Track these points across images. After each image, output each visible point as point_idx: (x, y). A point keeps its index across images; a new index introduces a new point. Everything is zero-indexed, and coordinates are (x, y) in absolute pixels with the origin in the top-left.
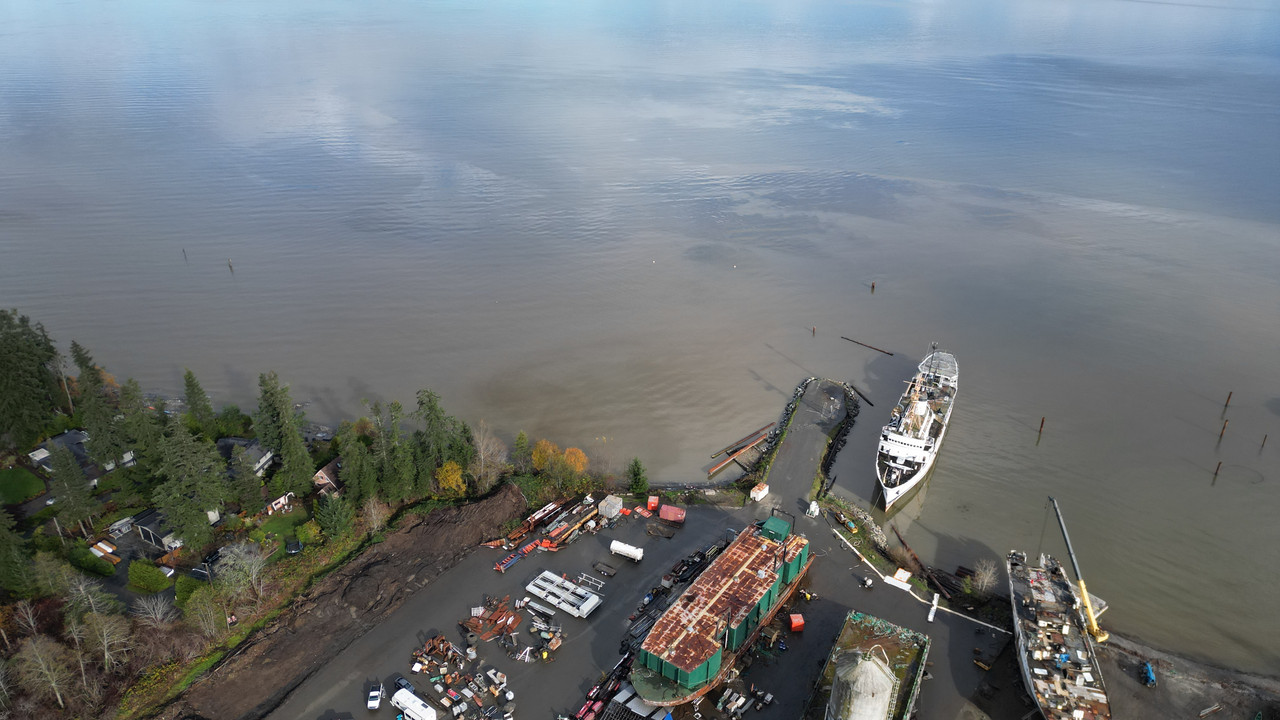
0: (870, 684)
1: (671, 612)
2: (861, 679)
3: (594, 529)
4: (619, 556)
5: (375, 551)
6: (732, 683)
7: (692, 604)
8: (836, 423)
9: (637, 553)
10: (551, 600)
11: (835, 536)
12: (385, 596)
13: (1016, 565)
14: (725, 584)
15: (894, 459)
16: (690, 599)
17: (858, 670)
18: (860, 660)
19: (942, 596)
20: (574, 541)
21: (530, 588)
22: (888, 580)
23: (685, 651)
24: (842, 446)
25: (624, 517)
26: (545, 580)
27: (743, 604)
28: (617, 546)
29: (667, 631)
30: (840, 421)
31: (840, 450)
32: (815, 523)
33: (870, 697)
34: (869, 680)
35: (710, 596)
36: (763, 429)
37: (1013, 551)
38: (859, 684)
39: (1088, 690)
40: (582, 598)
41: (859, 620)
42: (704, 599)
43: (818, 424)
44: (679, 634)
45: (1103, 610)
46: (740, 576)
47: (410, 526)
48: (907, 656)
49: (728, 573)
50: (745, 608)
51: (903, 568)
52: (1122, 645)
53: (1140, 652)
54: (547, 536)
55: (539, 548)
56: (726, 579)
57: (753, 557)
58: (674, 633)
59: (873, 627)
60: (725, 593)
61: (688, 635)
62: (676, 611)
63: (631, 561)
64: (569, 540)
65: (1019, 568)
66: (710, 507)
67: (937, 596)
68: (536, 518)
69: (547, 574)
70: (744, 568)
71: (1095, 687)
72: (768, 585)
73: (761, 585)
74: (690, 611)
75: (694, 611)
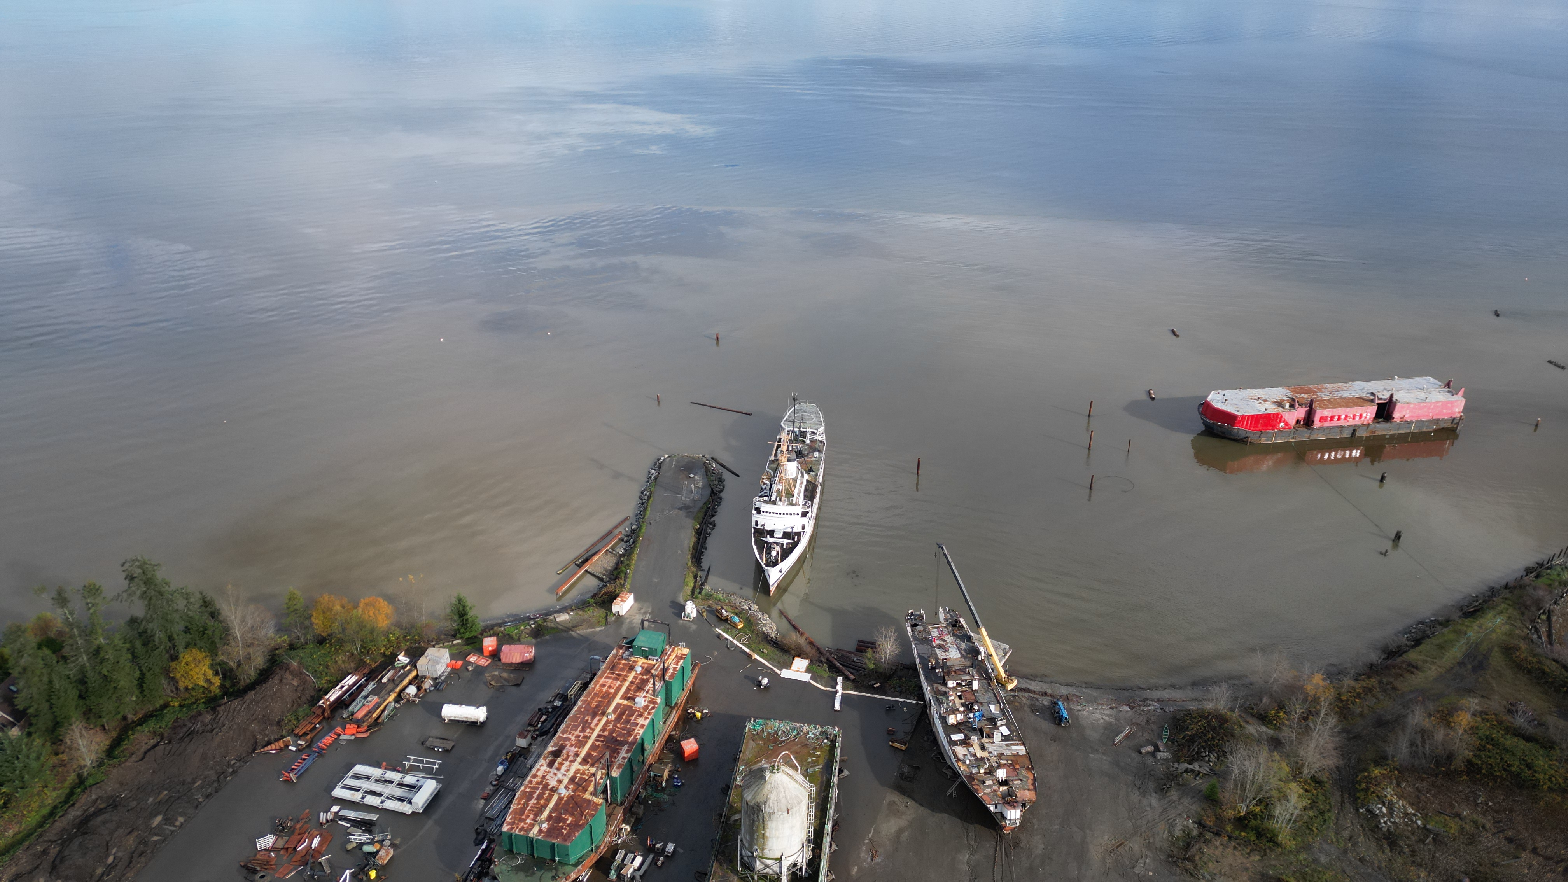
0: (783, 801)
1: (535, 776)
2: (773, 797)
3: (416, 696)
4: (456, 723)
5: (94, 797)
6: (624, 842)
7: (559, 760)
8: (701, 504)
9: (479, 714)
10: (371, 800)
11: (719, 636)
12: (120, 854)
13: (916, 625)
14: (597, 725)
15: (771, 533)
16: (557, 754)
17: (767, 787)
18: (768, 775)
19: (846, 679)
20: (391, 717)
21: (339, 792)
22: (785, 674)
23: (559, 819)
24: (712, 529)
25: (454, 673)
26: (357, 777)
27: (622, 744)
28: (450, 711)
29: (533, 801)
30: (704, 500)
31: (710, 534)
32: (694, 627)
33: (785, 814)
34: (782, 795)
35: (581, 744)
36: (616, 527)
37: (910, 611)
38: (770, 803)
39: (1007, 745)
40: (414, 788)
41: (760, 728)
42: (574, 749)
43: (681, 509)
44: (548, 801)
45: (1008, 655)
46: (614, 711)
47: (143, 750)
48: (819, 756)
49: (598, 711)
50: (626, 748)
51: (799, 656)
52: (1031, 688)
53: (1049, 691)
54: (351, 719)
55: (343, 737)
56: (597, 718)
57: (627, 684)
58: (542, 802)
59: (777, 733)
60: (599, 736)
61: (560, 799)
62: (540, 774)
63: (472, 725)
64: (383, 717)
65: (919, 628)
66: (565, 634)
67: (840, 680)
68: (332, 699)
69: (359, 769)
70: (618, 700)
71: (1013, 740)
72: (649, 714)
73: (641, 716)
74: (558, 769)
75: (564, 768)
